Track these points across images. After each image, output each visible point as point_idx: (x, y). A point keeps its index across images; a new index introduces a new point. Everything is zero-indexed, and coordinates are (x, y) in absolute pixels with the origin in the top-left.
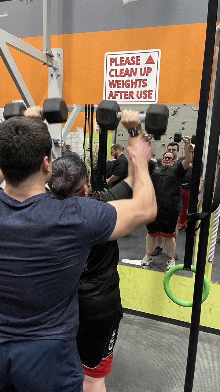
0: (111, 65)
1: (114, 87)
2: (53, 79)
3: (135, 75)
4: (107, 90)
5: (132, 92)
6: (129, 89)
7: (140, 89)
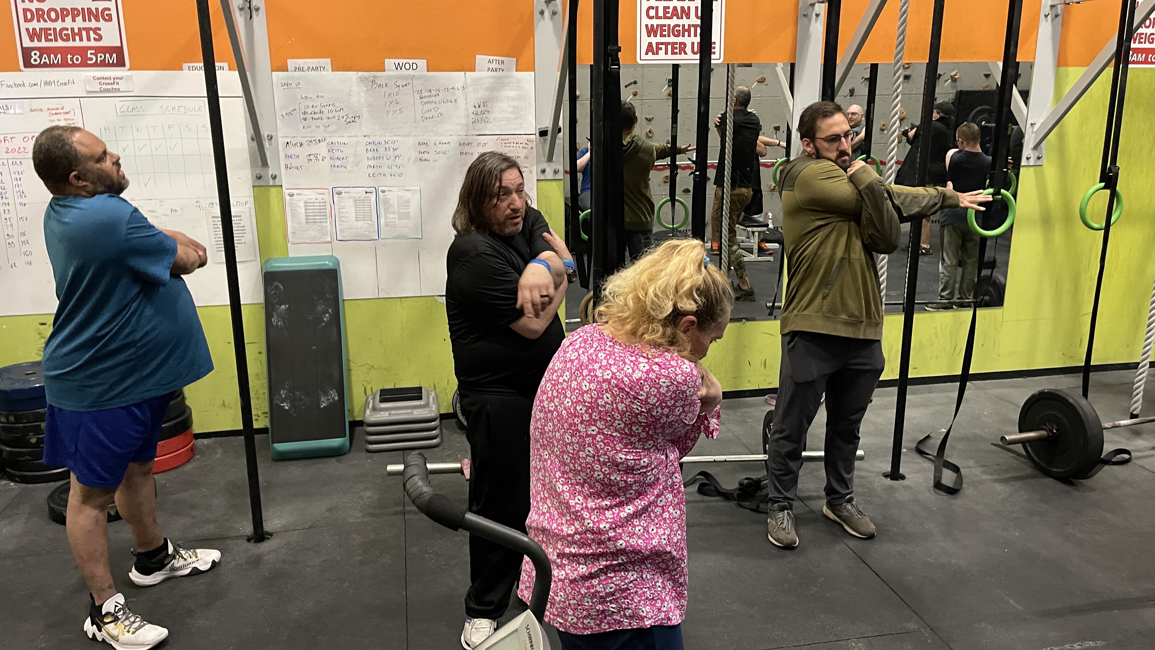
2: (544, 19)
3: (688, 17)
4: (644, 40)
5: (684, 44)
7: (696, 40)
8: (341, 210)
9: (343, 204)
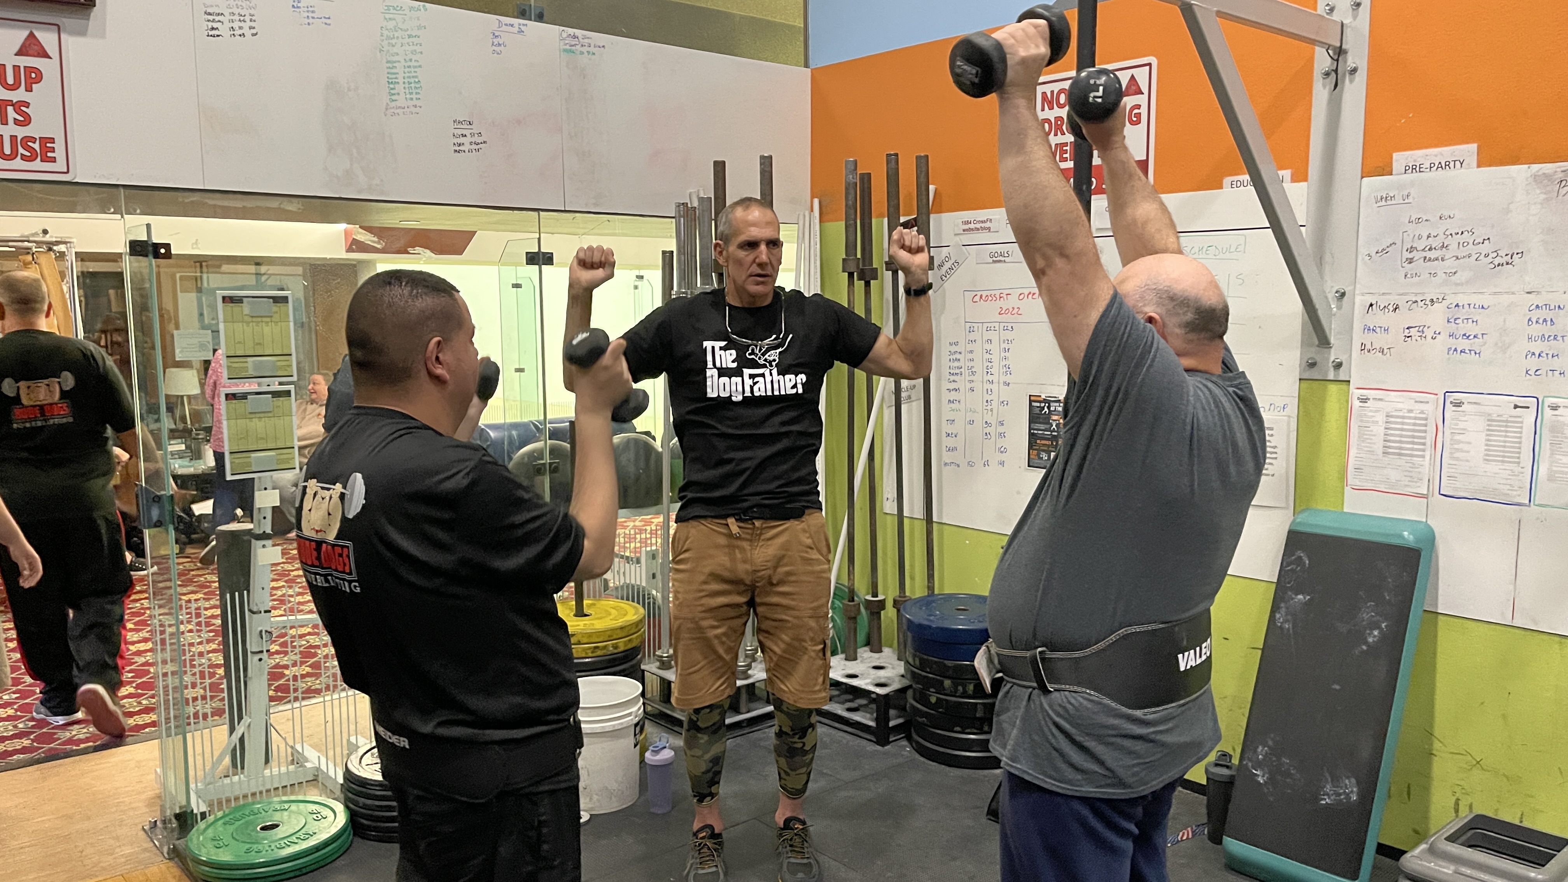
8: (1457, 437)
9: (1462, 425)
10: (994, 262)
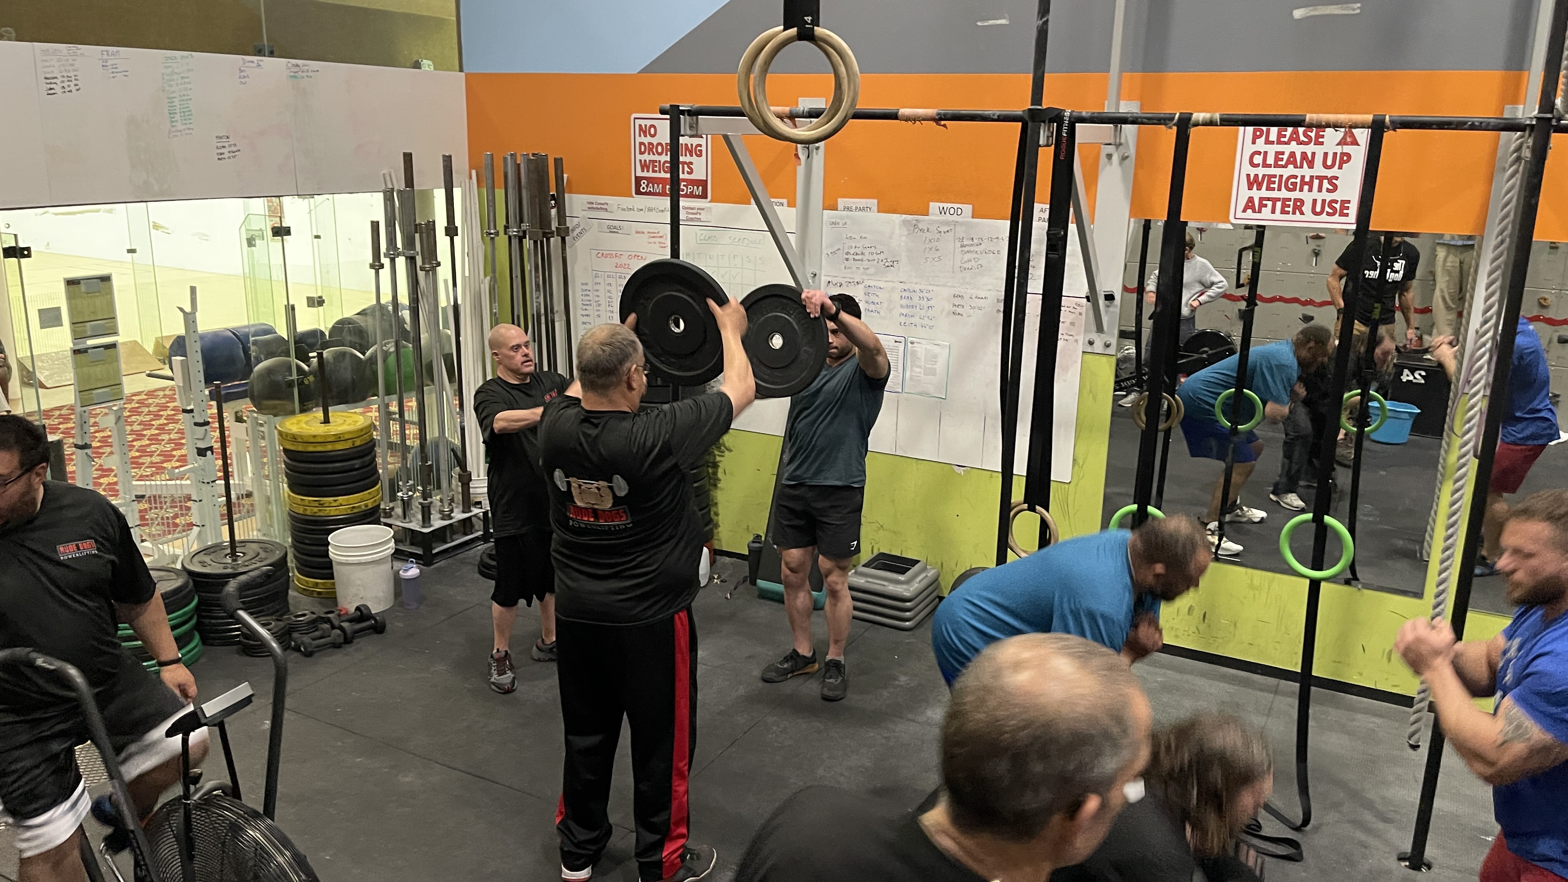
0: (1254, 142)
1: (1259, 189)
2: (1111, 164)
3: (1311, 165)
4: (1241, 193)
5: (1302, 202)
6: (1296, 194)
7: (1320, 197)
10: (611, 232)
